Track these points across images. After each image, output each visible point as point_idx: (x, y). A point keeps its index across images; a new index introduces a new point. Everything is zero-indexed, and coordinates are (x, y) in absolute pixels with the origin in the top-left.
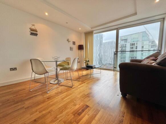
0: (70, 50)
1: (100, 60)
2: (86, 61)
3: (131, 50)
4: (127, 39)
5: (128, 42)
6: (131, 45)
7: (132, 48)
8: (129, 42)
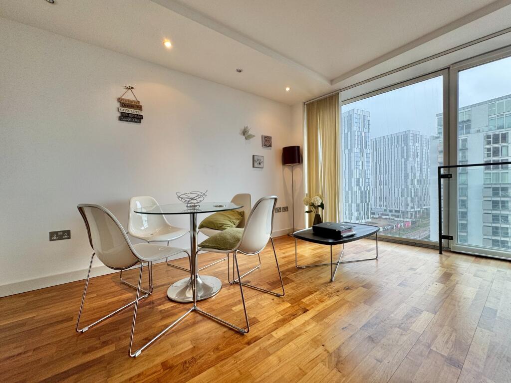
0: (253, 167)
1: (362, 197)
2: (312, 205)
3: (492, 159)
4: (469, 121)
5: (472, 130)
6: (489, 143)
7: (496, 152)
8: (478, 131)
